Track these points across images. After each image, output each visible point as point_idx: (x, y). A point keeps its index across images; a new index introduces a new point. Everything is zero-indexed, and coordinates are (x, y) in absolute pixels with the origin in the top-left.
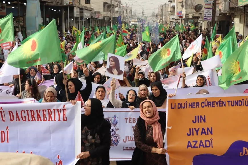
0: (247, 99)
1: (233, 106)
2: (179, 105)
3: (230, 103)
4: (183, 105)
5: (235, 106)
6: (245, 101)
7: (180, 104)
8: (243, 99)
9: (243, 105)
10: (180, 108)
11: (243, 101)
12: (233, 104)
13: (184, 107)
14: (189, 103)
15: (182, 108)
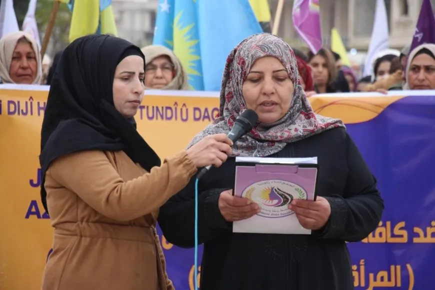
0: (184, 105)
1: (150, 118)
2: (12, 106)
3: (145, 111)
4: (22, 107)
5: (157, 119)
6: (181, 109)
7: (13, 102)
8: (176, 103)
9: (176, 118)
10: (13, 113)
11: (176, 109)
12: (151, 115)
13: (25, 111)
14: (39, 103)
15: (19, 114)
